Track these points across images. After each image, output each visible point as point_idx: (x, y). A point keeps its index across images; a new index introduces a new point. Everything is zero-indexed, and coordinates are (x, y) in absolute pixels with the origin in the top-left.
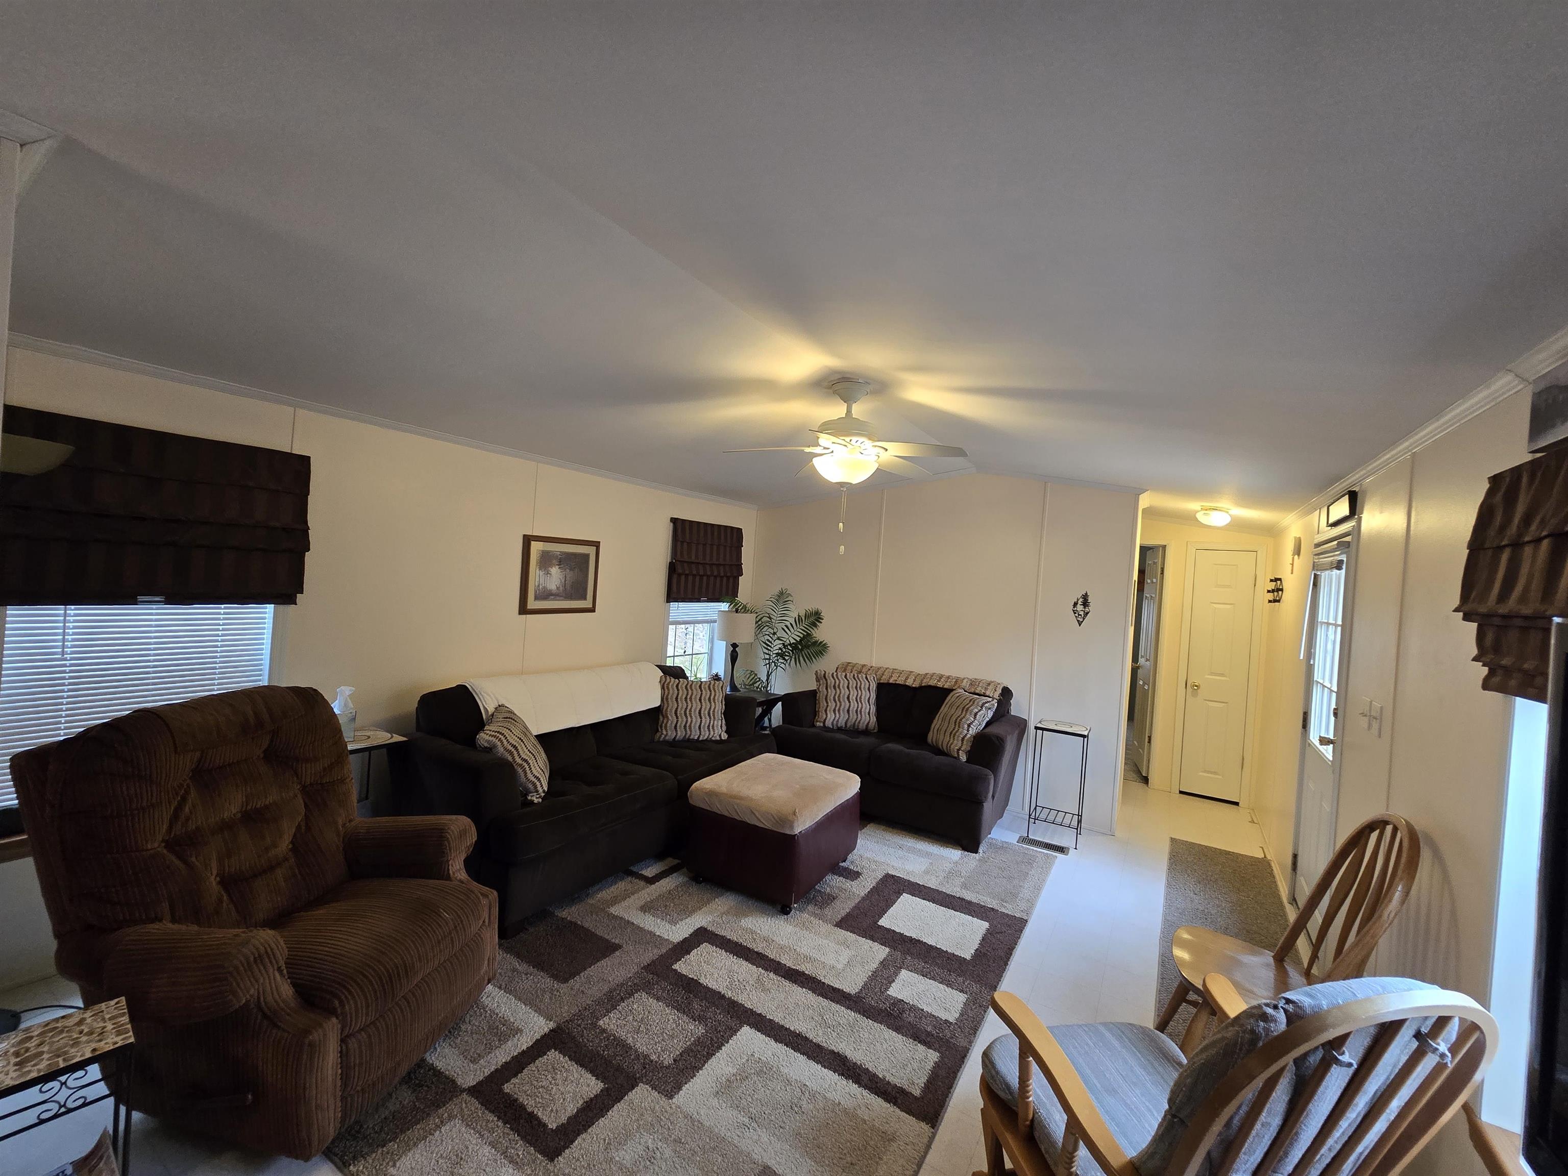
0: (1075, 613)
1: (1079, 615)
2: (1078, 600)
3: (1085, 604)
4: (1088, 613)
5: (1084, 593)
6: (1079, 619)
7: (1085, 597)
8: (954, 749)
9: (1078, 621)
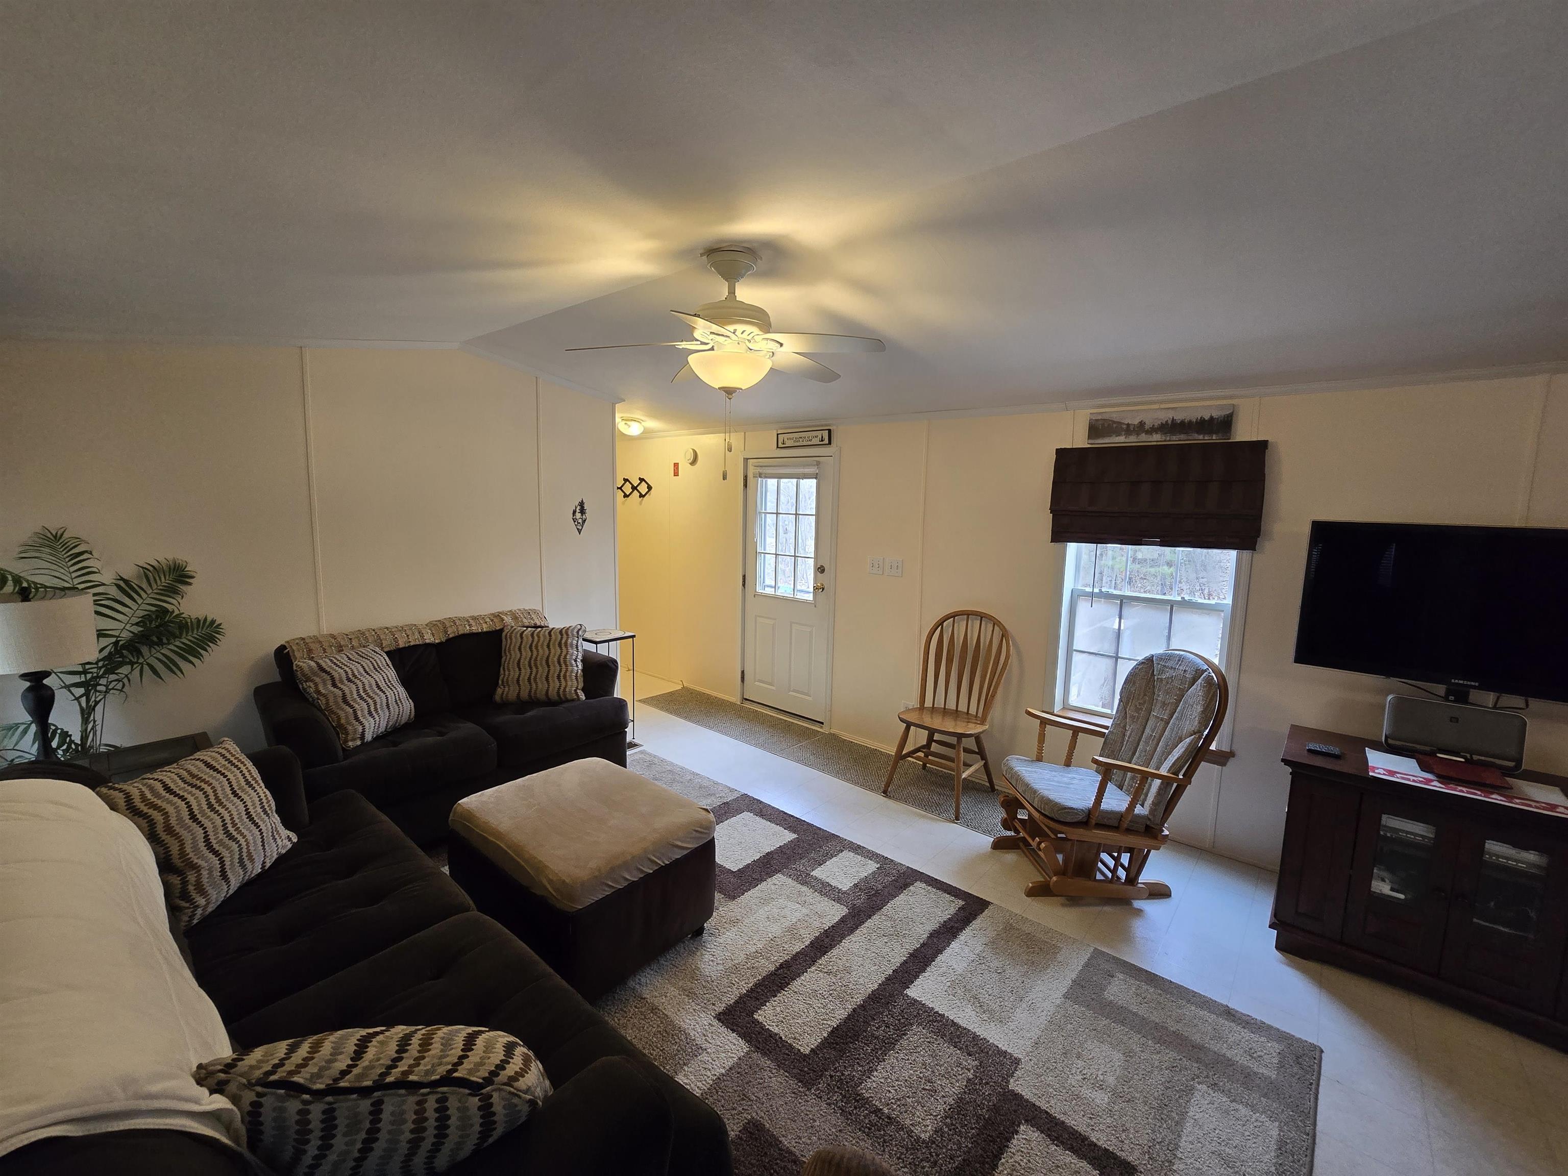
0: (575, 522)
1: (578, 523)
2: (576, 508)
3: (583, 511)
4: (585, 520)
5: (580, 500)
6: (578, 527)
7: (582, 504)
8: (570, 692)
9: (578, 529)
